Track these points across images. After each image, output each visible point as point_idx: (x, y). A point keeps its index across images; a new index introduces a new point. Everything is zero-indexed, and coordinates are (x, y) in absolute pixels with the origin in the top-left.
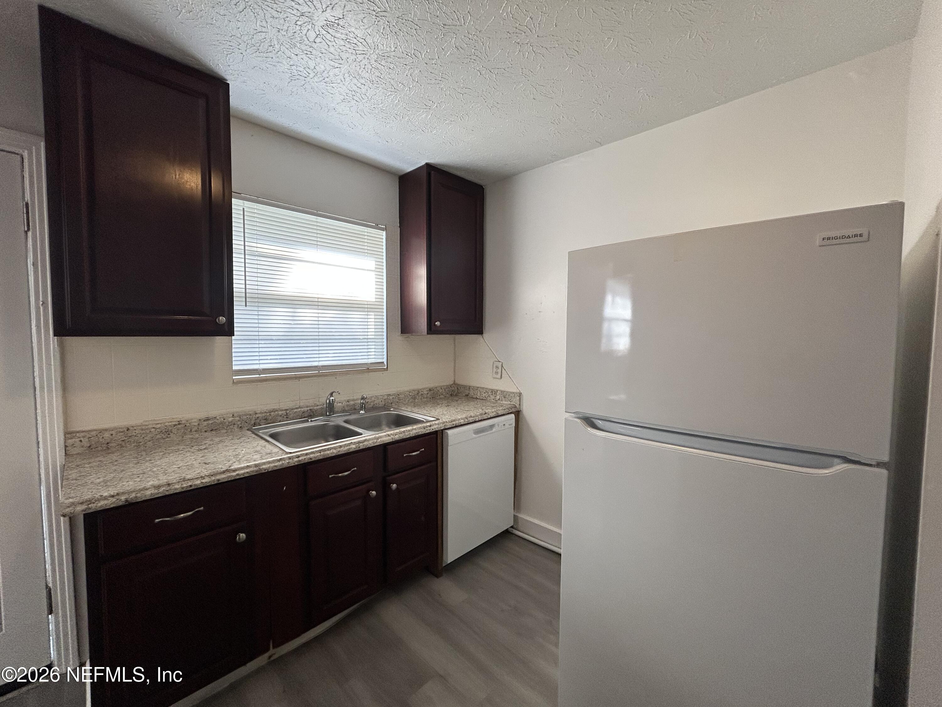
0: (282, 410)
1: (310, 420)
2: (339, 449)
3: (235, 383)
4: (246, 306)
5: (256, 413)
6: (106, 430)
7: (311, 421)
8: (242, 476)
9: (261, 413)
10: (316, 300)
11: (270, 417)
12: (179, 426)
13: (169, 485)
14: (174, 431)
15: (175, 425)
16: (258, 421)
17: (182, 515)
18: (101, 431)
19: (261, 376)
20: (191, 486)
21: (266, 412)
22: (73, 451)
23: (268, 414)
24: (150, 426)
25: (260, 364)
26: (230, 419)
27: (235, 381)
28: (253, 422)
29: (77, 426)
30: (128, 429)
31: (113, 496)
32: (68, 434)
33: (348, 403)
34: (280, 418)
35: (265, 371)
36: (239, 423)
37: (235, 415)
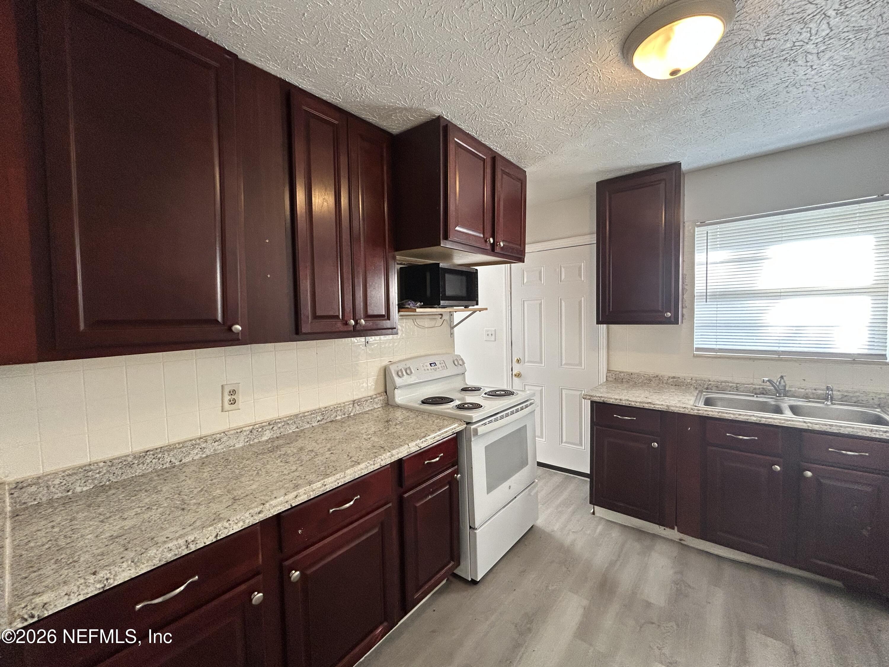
0: (734, 383)
1: (755, 396)
2: (737, 416)
3: (695, 356)
4: (706, 302)
5: (710, 381)
6: (623, 372)
7: (757, 397)
8: (657, 409)
9: (714, 381)
10: (779, 291)
11: (721, 386)
12: (656, 378)
13: (621, 400)
14: (653, 380)
15: (654, 377)
16: (710, 386)
17: (627, 418)
18: (620, 372)
19: (718, 354)
20: (630, 404)
21: (718, 382)
22: (609, 379)
23: (719, 383)
24: (642, 375)
25: (716, 344)
26: (689, 381)
27: (695, 355)
28: (706, 387)
29: (613, 368)
30: (632, 374)
31: (599, 397)
32: (609, 371)
33: (814, 391)
34: (729, 389)
35: (721, 350)
36: (695, 385)
37: (693, 379)
